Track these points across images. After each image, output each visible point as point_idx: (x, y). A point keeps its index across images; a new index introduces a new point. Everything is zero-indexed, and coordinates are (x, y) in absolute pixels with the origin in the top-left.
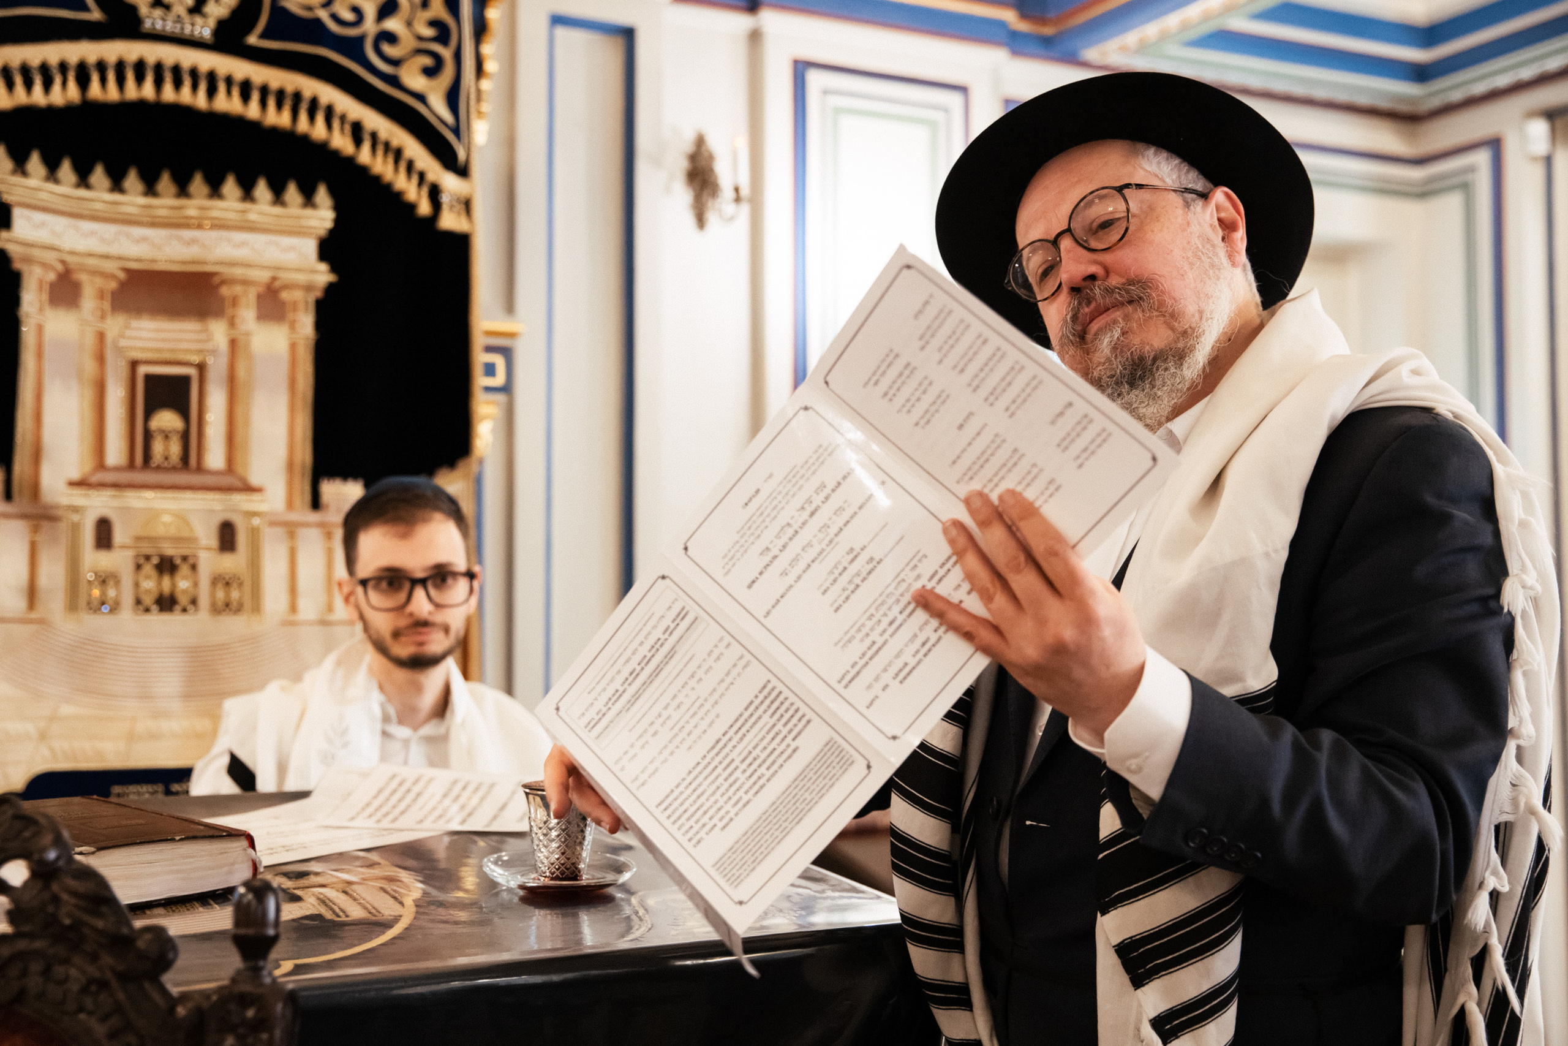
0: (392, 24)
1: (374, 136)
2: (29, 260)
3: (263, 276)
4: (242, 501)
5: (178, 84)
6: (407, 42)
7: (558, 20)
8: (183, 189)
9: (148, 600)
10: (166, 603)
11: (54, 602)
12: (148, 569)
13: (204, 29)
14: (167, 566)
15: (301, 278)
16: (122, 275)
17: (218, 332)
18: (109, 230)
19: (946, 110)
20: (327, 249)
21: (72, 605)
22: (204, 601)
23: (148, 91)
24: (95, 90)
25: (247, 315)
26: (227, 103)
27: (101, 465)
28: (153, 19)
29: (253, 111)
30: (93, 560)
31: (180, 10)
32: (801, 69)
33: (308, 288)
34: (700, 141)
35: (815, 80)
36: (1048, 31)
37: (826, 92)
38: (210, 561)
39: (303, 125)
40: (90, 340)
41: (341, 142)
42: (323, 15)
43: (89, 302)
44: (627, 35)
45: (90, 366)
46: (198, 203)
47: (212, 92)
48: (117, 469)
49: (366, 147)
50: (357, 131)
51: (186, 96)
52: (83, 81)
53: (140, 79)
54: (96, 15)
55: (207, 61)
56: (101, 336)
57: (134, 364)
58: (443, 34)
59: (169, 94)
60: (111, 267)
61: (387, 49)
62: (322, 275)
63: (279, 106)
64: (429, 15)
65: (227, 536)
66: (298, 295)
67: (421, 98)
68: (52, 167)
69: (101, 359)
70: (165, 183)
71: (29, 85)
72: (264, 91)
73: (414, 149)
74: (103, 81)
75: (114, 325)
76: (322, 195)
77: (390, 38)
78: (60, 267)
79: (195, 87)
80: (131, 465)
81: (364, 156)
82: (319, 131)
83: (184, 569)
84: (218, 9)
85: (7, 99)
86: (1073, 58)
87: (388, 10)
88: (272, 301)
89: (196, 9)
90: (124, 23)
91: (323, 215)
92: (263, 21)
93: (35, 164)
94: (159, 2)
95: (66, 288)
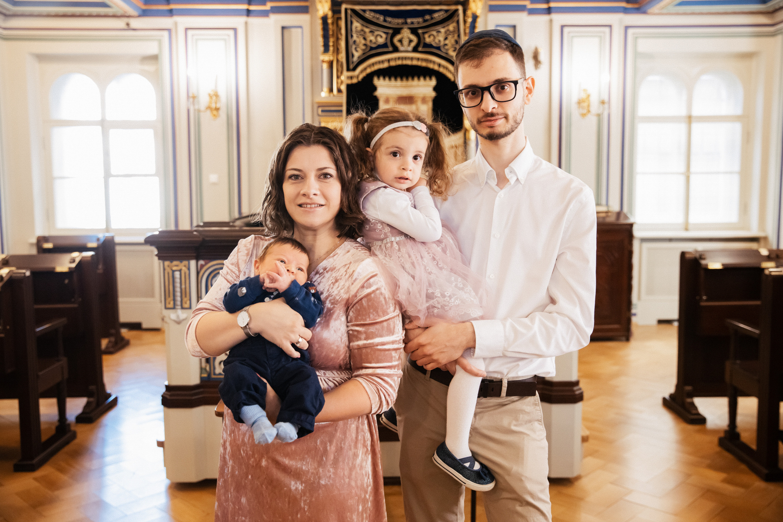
0: (447, 42)
1: (443, 66)
2: (380, 96)
3: (422, 96)
5: (405, 60)
6: (450, 45)
8: (407, 80)
13: (410, 48)
15: (430, 95)
16: (397, 98)
17: (414, 106)
18: (394, 89)
19: (604, 33)
20: (435, 89)
23: (400, 62)
24: (391, 63)
25: (419, 103)
26: (415, 63)
28: (401, 48)
29: (419, 63)
31: (406, 45)
32: (562, 27)
33: (431, 97)
34: (536, 49)
37: (569, 33)
39: (429, 65)
41: (436, 68)
42: (432, 43)
43: (392, 101)
44: (515, 27)
46: (410, 82)
47: (412, 60)
49: (442, 68)
50: (439, 65)
51: (407, 62)
52: (389, 62)
53: (399, 60)
54: (391, 49)
55: (410, 55)
59: (404, 62)
60: (395, 96)
61: (446, 47)
62: (434, 94)
63: (424, 62)
66: (429, 98)
68: (384, 78)
70: (404, 79)
72: (422, 59)
74: (392, 61)
76: (433, 78)
77: (446, 45)
78: (386, 97)
79: (409, 60)
81: (441, 70)
82: (432, 66)
84: (413, 44)
85: (376, 67)
86: (645, 13)
87: (446, 39)
88: (424, 100)
89: (409, 45)
90: (396, 50)
91: (433, 82)
92: (422, 45)
93: (381, 78)
94: (402, 45)
95: (387, 100)
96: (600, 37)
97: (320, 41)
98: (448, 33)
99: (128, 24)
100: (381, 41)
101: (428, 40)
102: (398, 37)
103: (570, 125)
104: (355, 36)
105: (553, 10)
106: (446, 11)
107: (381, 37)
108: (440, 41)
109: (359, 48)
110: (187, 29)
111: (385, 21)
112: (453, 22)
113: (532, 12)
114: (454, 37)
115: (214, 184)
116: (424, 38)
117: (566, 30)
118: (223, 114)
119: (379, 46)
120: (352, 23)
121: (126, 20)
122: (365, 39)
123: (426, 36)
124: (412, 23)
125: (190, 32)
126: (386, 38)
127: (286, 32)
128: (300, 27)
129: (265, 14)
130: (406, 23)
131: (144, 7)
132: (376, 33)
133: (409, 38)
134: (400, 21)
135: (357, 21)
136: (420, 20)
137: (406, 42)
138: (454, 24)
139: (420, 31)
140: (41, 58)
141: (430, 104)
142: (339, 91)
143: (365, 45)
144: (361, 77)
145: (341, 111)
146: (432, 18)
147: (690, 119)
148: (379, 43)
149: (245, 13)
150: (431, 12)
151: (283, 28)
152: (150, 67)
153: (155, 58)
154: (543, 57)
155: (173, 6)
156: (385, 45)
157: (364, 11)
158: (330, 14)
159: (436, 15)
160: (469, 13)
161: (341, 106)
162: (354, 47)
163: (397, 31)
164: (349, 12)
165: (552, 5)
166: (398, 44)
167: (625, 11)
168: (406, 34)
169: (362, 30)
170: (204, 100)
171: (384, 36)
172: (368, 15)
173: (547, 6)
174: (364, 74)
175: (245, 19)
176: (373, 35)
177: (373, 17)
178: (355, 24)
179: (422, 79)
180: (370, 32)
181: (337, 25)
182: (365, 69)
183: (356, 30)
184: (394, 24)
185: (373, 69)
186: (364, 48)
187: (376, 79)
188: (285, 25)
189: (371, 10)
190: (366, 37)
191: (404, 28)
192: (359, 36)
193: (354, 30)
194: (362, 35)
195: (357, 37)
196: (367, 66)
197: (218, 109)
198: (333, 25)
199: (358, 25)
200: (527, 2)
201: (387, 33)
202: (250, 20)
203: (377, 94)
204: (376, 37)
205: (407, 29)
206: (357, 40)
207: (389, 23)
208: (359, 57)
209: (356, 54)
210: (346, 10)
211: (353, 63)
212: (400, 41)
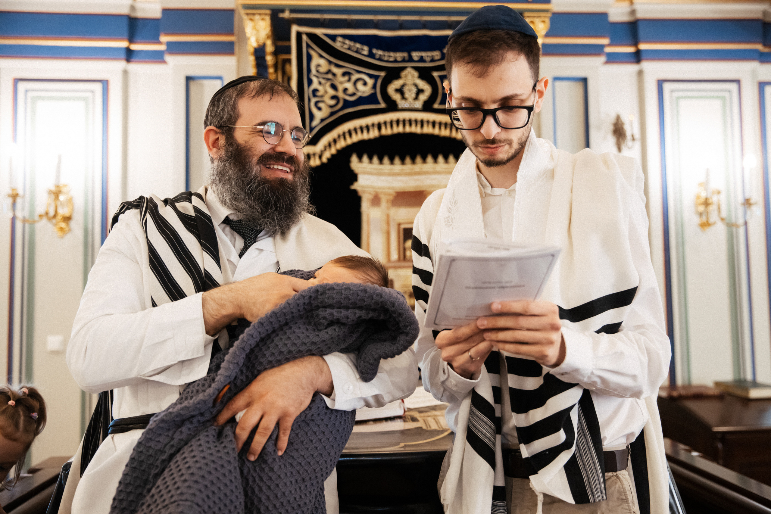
2: (364, 192)
5: (410, 125)
7: (557, 79)
8: (413, 161)
13: (419, 104)
16: (394, 194)
18: (390, 178)
19: (730, 91)
23: (400, 129)
24: (383, 131)
26: (428, 130)
27: (390, 260)
28: (401, 104)
29: (436, 131)
31: (410, 99)
32: (660, 83)
34: (618, 118)
35: (667, 87)
37: (672, 91)
40: (385, 217)
43: (384, 204)
44: (584, 81)
45: (385, 227)
46: (419, 166)
47: (422, 126)
48: (395, 262)
51: (413, 129)
52: (380, 128)
53: (398, 125)
54: (383, 105)
55: (419, 116)
56: (388, 216)
57: (399, 225)
59: (407, 129)
60: (391, 191)
63: (446, 128)
68: (370, 158)
69: (388, 223)
70: (408, 160)
71: (362, 132)
72: (440, 124)
74: (386, 127)
75: (392, 211)
78: (373, 193)
79: (416, 125)
80: (399, 260)
84: (423, 97)
85: (356, 138)
89: (416, 98)
90: (392, 107)
92: (439, 99)
93: (365, 158)
94: (403, 98)
95: (376, 201)
96: (723, 98)
100: (364, 90)
102: (397, 84)
103: (682, 244)
104: (315, 80)
105: (643, 56)
107: (365, 84)
109: (323, 101)
110: (17, 81)
111: (371, 55)
113: (613, 59)
115: (55, 353)
118: (76, 227)
119: (362, 100)
120: (309, 58)
122: (334, 87)
124: (422, 60)
125: (22, 86)
126: (374, 87)
127: (193, 86)
128: (220, 77)
129: (157, 57)
130: (411, 60)
132: (355, 76)
133: (416, 85)
134: (399, 56)
135: (321, 56)
136: (436, 54)
137: (410, 94)
139: (435, 74)
143: (333, 97)
144: (327, 155)
148: (359, 94)
149: (123, 55)
151: (189, 79)
156: (371, 99)
157: (333, 38)
158: (270, 48)
162: (313, 100)
163: (394, 73)
164: (304, 37)
165: (643, 47)
166: (396, 97)
167: (762, 57)
168: (410, 78)
170: (41, 202)
171: (370, 82)
172: (338, 45)
173: (631, 50)
174: (333, 151)
175: (121, 64)
176: (349, 80)
177: (349, 49)
178: (316, 60)
179: (441, 159)
180: (344, 74)
181: (284, 73)
182: (335, 141)
183: (317, 71)
184: (387, 61)
185: (349, 141)
186: (333, 102)
187: (354, 159)
188: (191, 73)
189: (345, 37)
190: (337, 83)
191: (404, 68)
192: (323, 81)
193: (314, 71)
194: (328, 79)
195: (320, 83)
196: (339, 136)
197: (67, 219)
198: (276, 71)
199: (322, 62)
200: (605, 41)
201: (376, 78)
202: (135, 68)
203: (356, 186)
204: (355, 83)
205: (415, 68)
206: (320, 88)
207: (380, 59)
208: (322, 120)
209: (319, 115)
210: (299, 35)
211: (311, 129)
212: (400, 91)
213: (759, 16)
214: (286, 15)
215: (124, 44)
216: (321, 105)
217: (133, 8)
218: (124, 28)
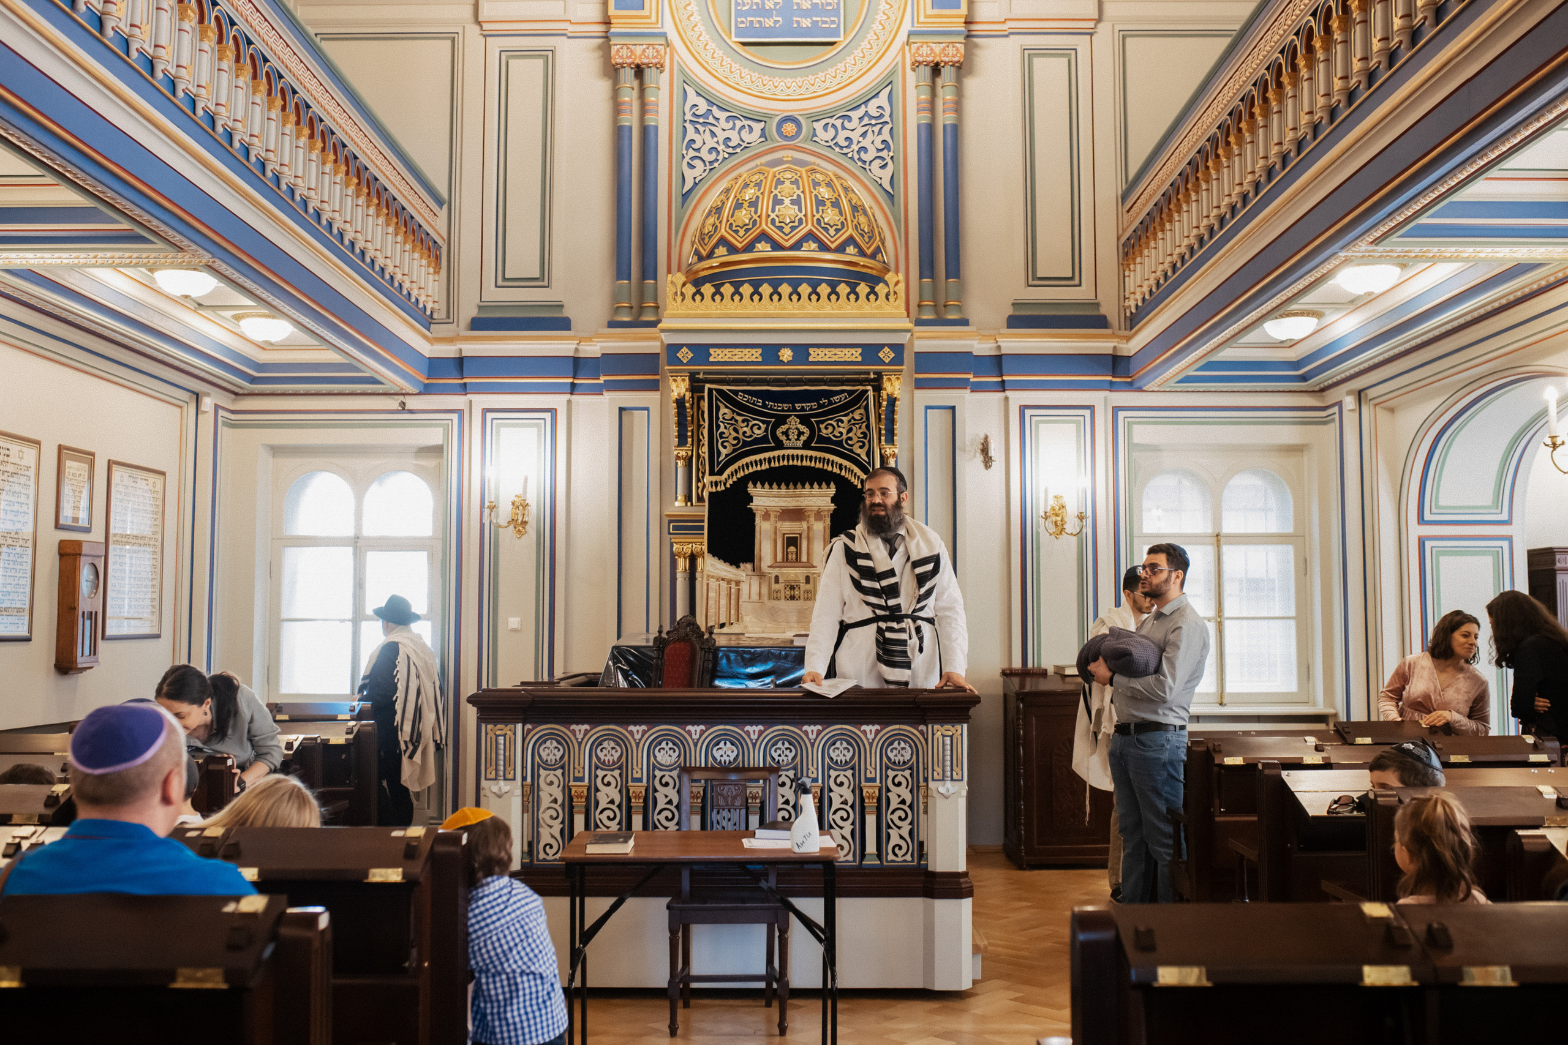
0: (850, 435)
1: (846, 467)
2: (757, 510)
3: (816, 508)
4: (812, 570)
5: (793, 460)
6: (855, 439)
7: (927, 408)
8: (795, 487)
9: (788, 597)
10: (792, 598)
11: (765, 598)
12: (788, 589)
13: (800, 444)
14: (792, 588)
15: (827, 508)
16: (780, 511)
17: (804, 525)
18: (777, 500)
19: (1083, 416)
20: (833, 500)
21: (769, 598)
22: (802, 597)
23: (786, 463)
24: (772, 465)
25: (812, 519)
26: (806, 463)
27: (776, 562)
28: (786, 443)
29: (812, 465)
30: (775, 587)
31: (793, 440)
32: (1023, 408)
33: (829, 511)
34: (986, 438)
35: (1028, 412)
36: (1129, 380)
37: (1032, 416)
38: (804, 587)
39: (825, 467)
40: (773, 529)
41: (836, 470)
42: (831, 436)
43: (772, 519)
44: (953, 408)
45: (773, 536)
46: (799, 490)
47: (802, 461)
48: (780, 562)
49: (843, 471)
50: (841, 467)
51: (795, 463)
52: (770, 463)
53: (783, 460)
54: (772, 444)
55: (800, 452)
56: (776, 528)
57: (784, 534)
58: (865, 435)
59: (791, 463)
60: (778, 509)
61: (849, 442)
62: (833, 507)
63: (819, 462)
64: (861, 431)
65: (808, 580)
66: (826, 513)
67: (859, 455)
68: (763, 485)
69: (776, 534)
70: (791, 485)
71: (756, 466)
72: (816, 459)
73: (856, 470)
74: (775, 461)
75: (779, 524)
76: (832, 485)
77: (850, 439)
78: (765, 511)
79: (798, 460)
80: (783, 561)
81: (843, 473)
82: (830, 468)
83: (797, 589)
84: (803, 438)
85: (751, 470)
86: (1140, 390)
87: (850, 431)
88: (819, 515)
90: (780, 446)
91: (832, 491)
92: (816, 439)
93: (759, 485)
94: (788, 439)
95: (766, 516)
96: (1077, 423)
97: (674, 430)
98: (853, 422)
99: (403, 404)
100: (759, 433)
101: (824, 432)
102: (784, 428)
103: (1037, 548)
104: (721, 424)
105: (1007, 385)
106: (850, 393)
107: (759, 428)
108: (841, 433)
109: (727, 442)
110: (485, 411)
111: (764, 406)
112: (859, 408)
113: (977, 388)
114: (860, 428)
115: (514, 631)
116: (820, 430)
117: (1028, 413)
118: (531, 530)
119: (757, 441)
120: (718, 409)
121: (401, 398)
122: (736, 430)
123: (822, 426)
124: (803, 409)
125: (490, 416)
126: (766, 430)
127: (625, 415)
128: (647, 409)
129: (597, 390)
130: (794, 410)
131: (427, 382)
132: (752, 423)
133: (797, 429)
134: (786, 406)
135: (727, 407)
136: (814, 405)
137: (793, 436)
138: (862, 411)
139: (813, 420)
140: (277, 450)
141: (828, 521)
142: (700, 499)
144: (730, 482)
145: (702, 528)
146: (830, 403)
147: (1218, 539)
148: (755, 436)
149: (568, 389)
150: (829, 394)
151: (621, 409)
152: (430, 463)
153: (437, 451)
154: (996, 451)
155: (465, 380)
156: (764, 440)
157: (736, 393)
158: (688, 395)
159: (836, 398)
160: (884, 394)
161: (703, 521)
162: (720, 441)
163: (782, 420)
164: (714, 392)
165: (1005, 378)
166: (783, 438)
167: (1112, 387)
168: (794, 423)
169: (733, 418)
170: (505, 511)
171: (763, 426)
172: (739, 398)
173: (999, 379)
174: (735, 479)
175: (568, 396)
176: (747, 426)
177: (747, 401)
178: (723, 410)
179: (816, 485)
180: (743, 421)
181: (699, 407)
182: (736, 471)
183: (724, 418)
184: (777, 410)
185: (747, 472)
186: (735, 442)
187: (750, 485)
188: (623, 406)
189: (744, 392)
190: (738, 428)
191: (791, 415)
192: (728, 426)
193: (721, 419)
194: (732, 424)
195: (726, 428)
196: (739, 467)
197: (524, 523)
198: (692, 408)
199: (726, 411)
200: (970, 376)
201: (767, 423)
202: (575, 398)
203: (752, 506)
204: (752, 428)
205: (795, 415)
206: (725, 431)
207: (771, 409)
208: (727, 455)
209: (724, 452)
210: (710, 390)
211: (719, 463)
212: (786, 433)
213: (1110, 352)
214: (701, 376)
215: (570, 380)
216: (725, 444)
217: (577, 350)
218: (570, 366)
